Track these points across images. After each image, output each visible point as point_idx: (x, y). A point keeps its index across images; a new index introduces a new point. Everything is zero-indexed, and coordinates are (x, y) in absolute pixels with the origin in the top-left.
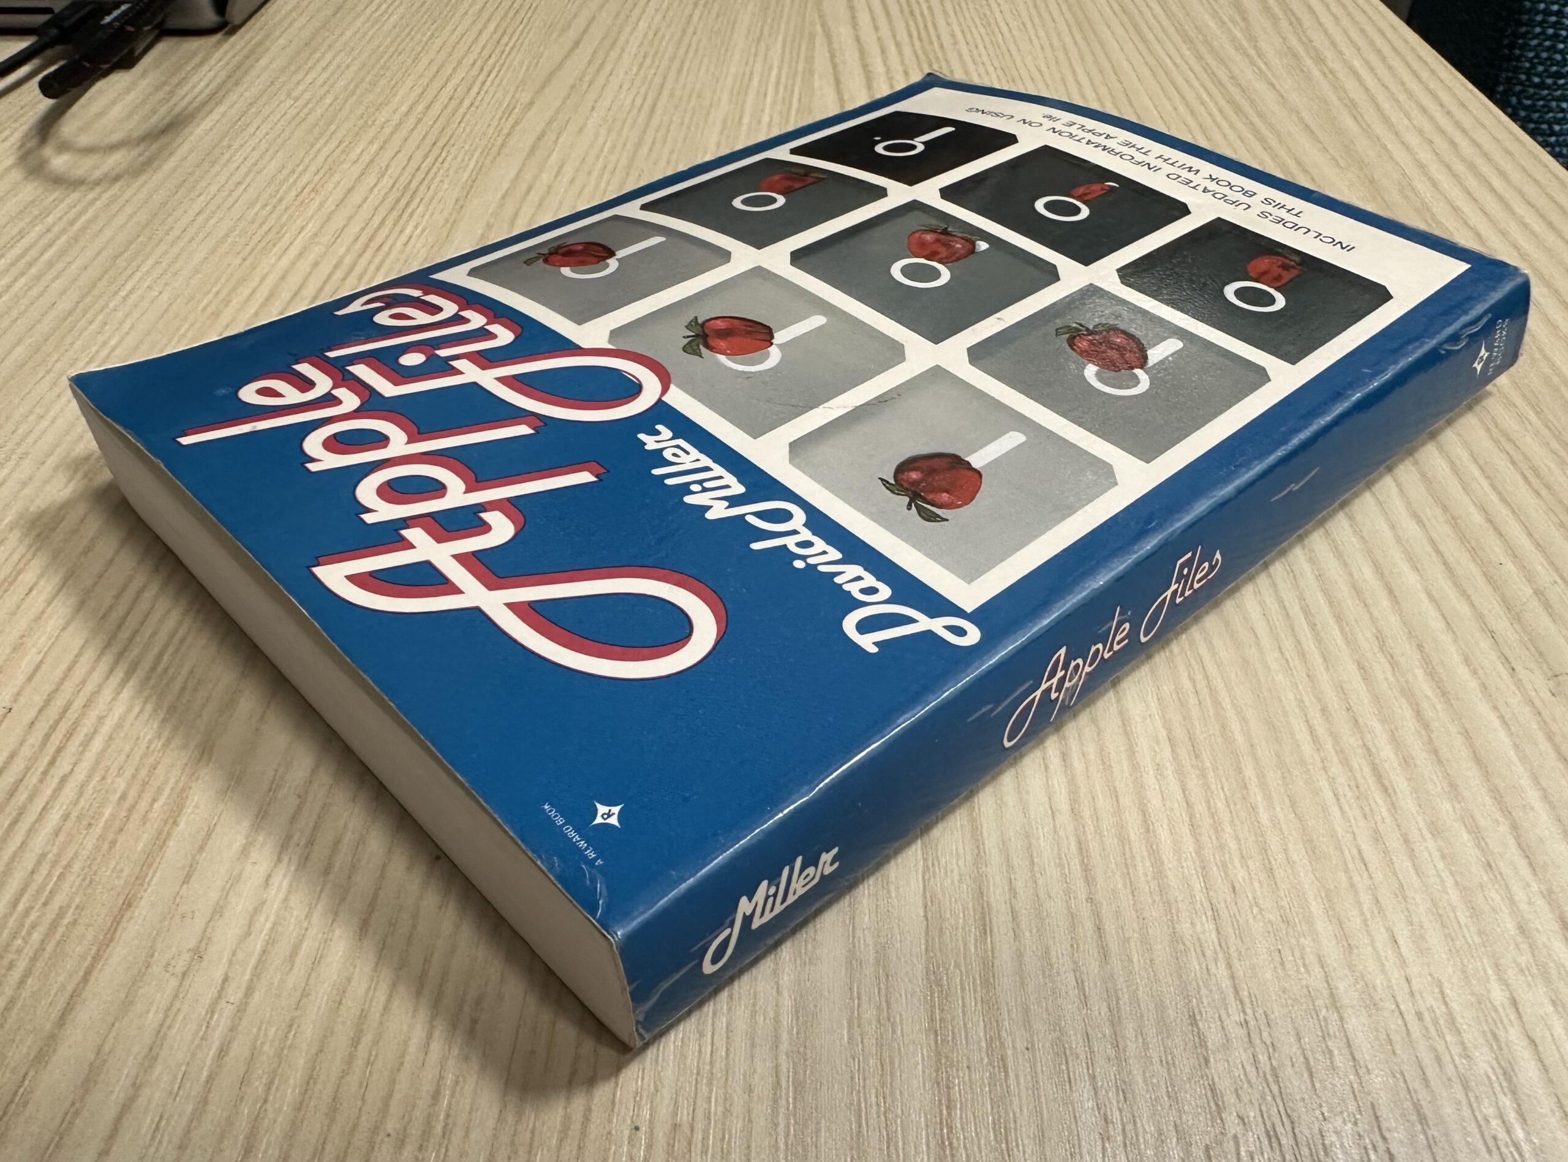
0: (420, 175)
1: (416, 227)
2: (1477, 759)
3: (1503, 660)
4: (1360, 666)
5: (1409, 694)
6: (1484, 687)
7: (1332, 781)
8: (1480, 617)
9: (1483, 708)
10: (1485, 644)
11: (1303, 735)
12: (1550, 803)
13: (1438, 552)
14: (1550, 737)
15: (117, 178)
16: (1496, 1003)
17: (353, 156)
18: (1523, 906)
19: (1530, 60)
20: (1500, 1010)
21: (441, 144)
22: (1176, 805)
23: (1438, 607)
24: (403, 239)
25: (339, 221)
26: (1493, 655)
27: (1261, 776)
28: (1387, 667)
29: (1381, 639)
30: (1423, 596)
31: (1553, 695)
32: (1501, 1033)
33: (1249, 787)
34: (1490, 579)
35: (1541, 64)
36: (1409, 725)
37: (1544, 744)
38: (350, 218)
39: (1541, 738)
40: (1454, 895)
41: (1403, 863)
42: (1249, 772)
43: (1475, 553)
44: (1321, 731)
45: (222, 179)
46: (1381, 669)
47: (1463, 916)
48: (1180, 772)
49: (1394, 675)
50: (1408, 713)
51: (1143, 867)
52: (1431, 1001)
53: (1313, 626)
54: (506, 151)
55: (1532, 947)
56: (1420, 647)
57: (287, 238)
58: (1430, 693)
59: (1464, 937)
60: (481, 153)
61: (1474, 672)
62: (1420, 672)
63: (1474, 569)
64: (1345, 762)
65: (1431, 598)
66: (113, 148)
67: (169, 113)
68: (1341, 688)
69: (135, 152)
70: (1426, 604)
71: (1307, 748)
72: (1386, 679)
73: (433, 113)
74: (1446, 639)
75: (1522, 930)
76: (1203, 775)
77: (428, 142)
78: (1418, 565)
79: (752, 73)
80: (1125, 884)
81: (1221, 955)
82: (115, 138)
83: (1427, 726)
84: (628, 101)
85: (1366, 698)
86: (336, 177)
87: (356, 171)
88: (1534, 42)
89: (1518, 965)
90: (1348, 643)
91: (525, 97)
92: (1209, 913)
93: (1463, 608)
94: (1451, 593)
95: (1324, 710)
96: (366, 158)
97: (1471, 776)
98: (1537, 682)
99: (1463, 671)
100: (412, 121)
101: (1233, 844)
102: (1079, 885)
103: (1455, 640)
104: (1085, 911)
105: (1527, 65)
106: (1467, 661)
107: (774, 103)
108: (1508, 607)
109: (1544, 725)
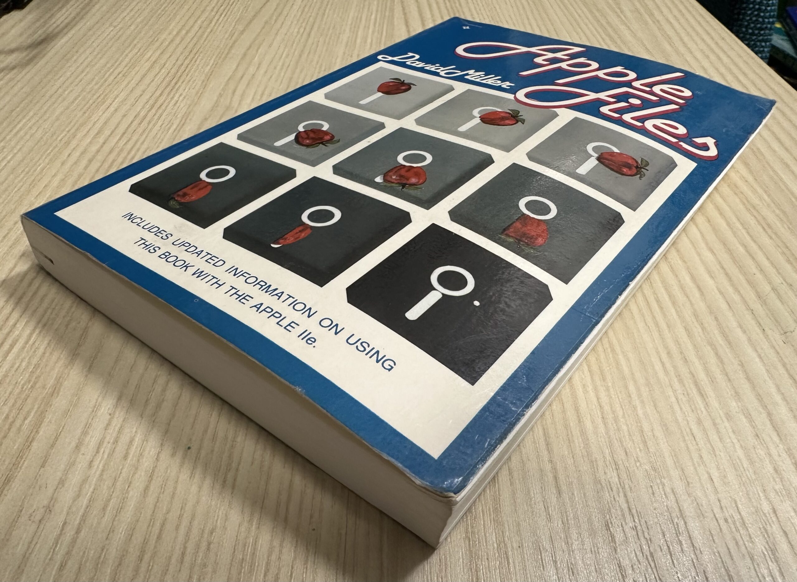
0: (183, 68)
1: (181, 95)
2: (748, 378)
3: (758, 324)
4: (686, 329)
5: (711, 344)
6: (749, 340)
7: (674, 391)
8: (745, 302)
9: (750, 351)
10: (749, 317)
11: (658, 367)
12: (786, 401)
13: (722, 268)
14: (784, 365)
15: (13, 68)
16: (766, 512)
17: (147, 57)
18: (776, 458)
19: (747, 21)
20: (768, 515)
21: (195, 51)
22: (594, 407)
23: (724, 297)
24: (173, 102)
25: (138, 92)
26: (753, 322)
27: (638, 390)
28: (700, 330)
29: (696, 315)
30: (717, 291)
31: (785, 343)
32: (769, 528)
33: (632, 396)
34: (749, 282)
35: (753, 23)
36: (712, 360)
37: (782, 371)
38: (144, 91)
39: (780, 366)
40: (740, 453)
41: (714, 437)
42: (632, 388)
43: (741, 268)
44: (668, 365)
45: (73, 69)
46: (697, 330)
47: (746, 464)
48: (596, 389)
49: (704, 334)
50: (712, 354)
51: (578, 441)
52: (731, 511)
53: (661, 308)
54: (230, 55)
55: (782, 479)
56: (716, 319)
57: (109, 101)
58: (721, 342)
59: (747, 475)
60: (217, 57)
61: (744, 332)
62: (716, 332)
63: (741, 277)
64: (681, 381)
65: (721, 293)
66: (12, 51)
67: (44, 32)
68: (677, 342)
69: (25, 54)
70: (718, 296)
71: (661, 374)
72: (700, 336)
73: (191, 35)
74: (729, 314)
75: (776, 470)
76: (608, 389)
77: (188, 49)
78: (713, 275)
79: (361, 17)
80: (569, 454)
81: (621, 490)
82: (13, 46)
83: (722, 362)
84: (296, 30)
85: (690, 347)
86: (137, 68)
87: (148, 65)
88: (749, 12)
89: (775, 490)
90: (679, 317)
91: (241, 28)
92: (614, 467)
93: (736, 298)
94: (730, 290)
95: (668, 353)
96: (153, 59)
97: (745, 387)
98: (776, 336)
99: (739, 332)
100: (178, 39)
101: (624, 428)
102: (545, 454)
103: (734, 315)
104: (548, 467)
105: (746, 23)
106: (741, 326)
107: (373, 32)
108: (759, 297)
109: (781, 360)
